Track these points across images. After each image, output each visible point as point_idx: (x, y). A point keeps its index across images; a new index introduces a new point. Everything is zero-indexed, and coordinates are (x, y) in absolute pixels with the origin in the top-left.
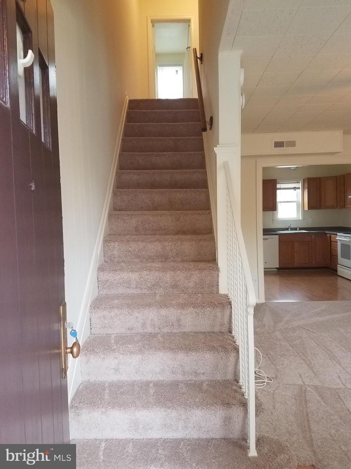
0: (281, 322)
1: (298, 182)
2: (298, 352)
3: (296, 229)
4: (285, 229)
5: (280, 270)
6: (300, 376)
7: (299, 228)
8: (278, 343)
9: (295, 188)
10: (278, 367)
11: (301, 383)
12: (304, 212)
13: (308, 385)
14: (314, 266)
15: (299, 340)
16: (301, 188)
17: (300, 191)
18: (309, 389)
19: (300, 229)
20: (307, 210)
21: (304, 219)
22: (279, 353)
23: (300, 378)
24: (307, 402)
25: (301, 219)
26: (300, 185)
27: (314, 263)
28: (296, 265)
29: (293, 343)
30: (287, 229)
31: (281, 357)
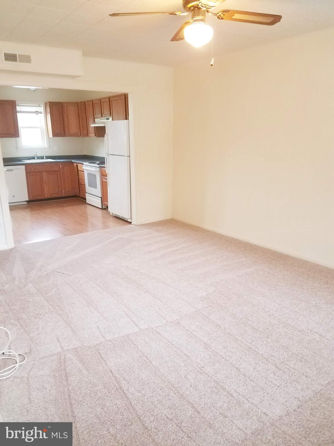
0: (33, 270)
1: (39, 106)
2: (53, 307)
3: (42, 158)
4: (31, 158)
5: (30, 203)
6: (58, 339)
7: (45, 157)
8: (31, 300)
9: (37, 112)
10: (32, 335)
11: (59, 349)
12: (49, 139)
13: (67, 350)
14: (64, 196)
15: (55, 289)
16: (43, 113)
17: (42, 116)
18: (69, 355)
19: (47, 157)
20: (52, 137)
21: (50, 147)
22: (32, 314)
23: (58, 344)
24: (68, 376)
25: (47, 147)
26: (42, 109)
27: (63, 193)
28: (47, 196)
29: (47, 295)
30: (33, 158)
31: (35, 318)
